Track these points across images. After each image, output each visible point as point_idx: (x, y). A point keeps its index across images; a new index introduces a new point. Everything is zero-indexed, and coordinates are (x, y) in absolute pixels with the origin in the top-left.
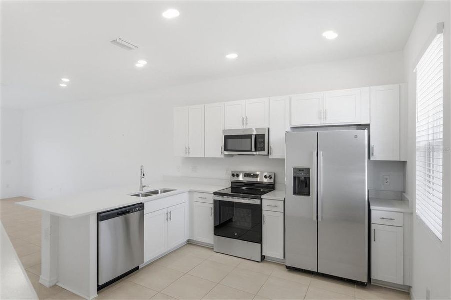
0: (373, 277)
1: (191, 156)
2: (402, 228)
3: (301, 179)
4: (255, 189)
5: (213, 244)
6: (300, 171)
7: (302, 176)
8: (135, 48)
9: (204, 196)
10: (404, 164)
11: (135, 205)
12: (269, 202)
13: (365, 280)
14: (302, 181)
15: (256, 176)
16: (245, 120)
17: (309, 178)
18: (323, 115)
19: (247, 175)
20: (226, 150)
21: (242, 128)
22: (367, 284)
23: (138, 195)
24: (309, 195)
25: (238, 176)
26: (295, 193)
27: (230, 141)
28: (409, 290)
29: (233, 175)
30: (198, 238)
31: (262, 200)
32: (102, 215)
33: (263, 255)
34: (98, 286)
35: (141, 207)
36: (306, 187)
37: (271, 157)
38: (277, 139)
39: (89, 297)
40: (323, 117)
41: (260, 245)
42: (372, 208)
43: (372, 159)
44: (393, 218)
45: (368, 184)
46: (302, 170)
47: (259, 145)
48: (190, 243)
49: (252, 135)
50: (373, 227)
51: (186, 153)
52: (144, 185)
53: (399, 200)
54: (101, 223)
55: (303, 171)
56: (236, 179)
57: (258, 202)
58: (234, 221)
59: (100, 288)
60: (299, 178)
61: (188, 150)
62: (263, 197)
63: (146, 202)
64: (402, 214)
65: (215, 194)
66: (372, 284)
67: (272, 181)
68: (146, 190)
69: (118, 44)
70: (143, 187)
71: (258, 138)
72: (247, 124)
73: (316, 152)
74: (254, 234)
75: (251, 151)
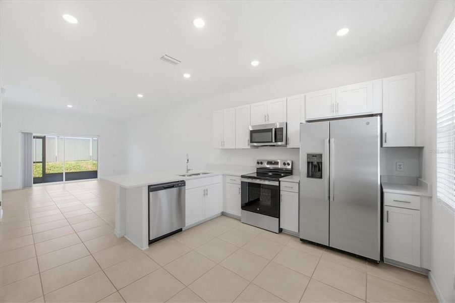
0: (386, 256)
1: (226, 147)
2: (419, 212)
3: (314, 164)
4: (278, 174)
5: (240, 216)
6: (313, 156)
7: (315, 160)
8: (178, 62)
9: (234, 178)
10: (420, 149)
11: (178, 182)
12: (285, 184)
13: (378, 259)
14: (315, 166)
15: (277, 163)
16: (267, 117)
17: (322, 163)
18: (334, 108)
19: (269, 163)
20: (252, 142)
21: (264, 123)
22: (379, 262)
23: (184, 176)
24: (321, 177)
25: (262, 163)
26: (308, 176)
27: (254, 135)
28: (427, 273)
29: (258, 163)
30: (229, 211)
31: (280, 182)
32: (151, 187)
33: (281, 227)
34: (149, 240)
35: (182, 183)
36: (319, 170)
37: (288, 146)
38: (293, 131)
39: (142, 248)
40: (335, 110)
41: (278, 219)
42: (384, 190)
43: (385, 145)
44: (408, 201)
45: (380, 170)
46: (314, 156)
47: (278, 137)
48: (223, 214)
49: (272, 129)
50: (386, 209)
51: (222, 145)
52: (189, 169)
53: (415, 185)
54: (151, 193)
55: (316, 156)
56: (260, 166)
57: (276, 183)
58: (261, 200)
59: (151, 242)
60: (312, 162)
61: (223, 143)
62: (280, 179)
63: (187, 180)
64: (419, 197)
65: (242, 177)
66: (385, 262)
67: (289, 167)
68: (190, 173)
69: (166, 59)
70: (188, 170)
71: (277, 130)
72: (268, 120)
73: (328, 139)
74: (274, 210)
75: (272, 142)
